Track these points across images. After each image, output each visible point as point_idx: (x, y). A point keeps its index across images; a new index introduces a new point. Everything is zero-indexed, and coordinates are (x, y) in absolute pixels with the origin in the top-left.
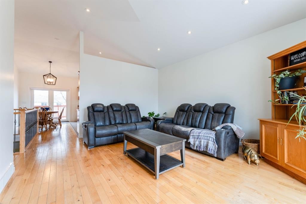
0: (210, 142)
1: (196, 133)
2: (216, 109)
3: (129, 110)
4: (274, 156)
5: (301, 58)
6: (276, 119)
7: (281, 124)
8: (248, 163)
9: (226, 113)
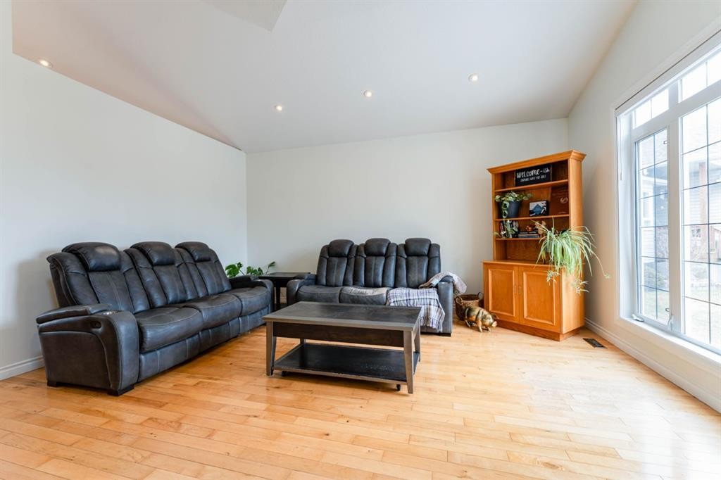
0: (432, 307)
1: (401, 297)
2: (412, 248)
3: (195, 261)
4: (507, 312)
5: (529, 177)
6: (498, 259)
7: (518, 266)
8: (479, 331)
9: (431, 256)
